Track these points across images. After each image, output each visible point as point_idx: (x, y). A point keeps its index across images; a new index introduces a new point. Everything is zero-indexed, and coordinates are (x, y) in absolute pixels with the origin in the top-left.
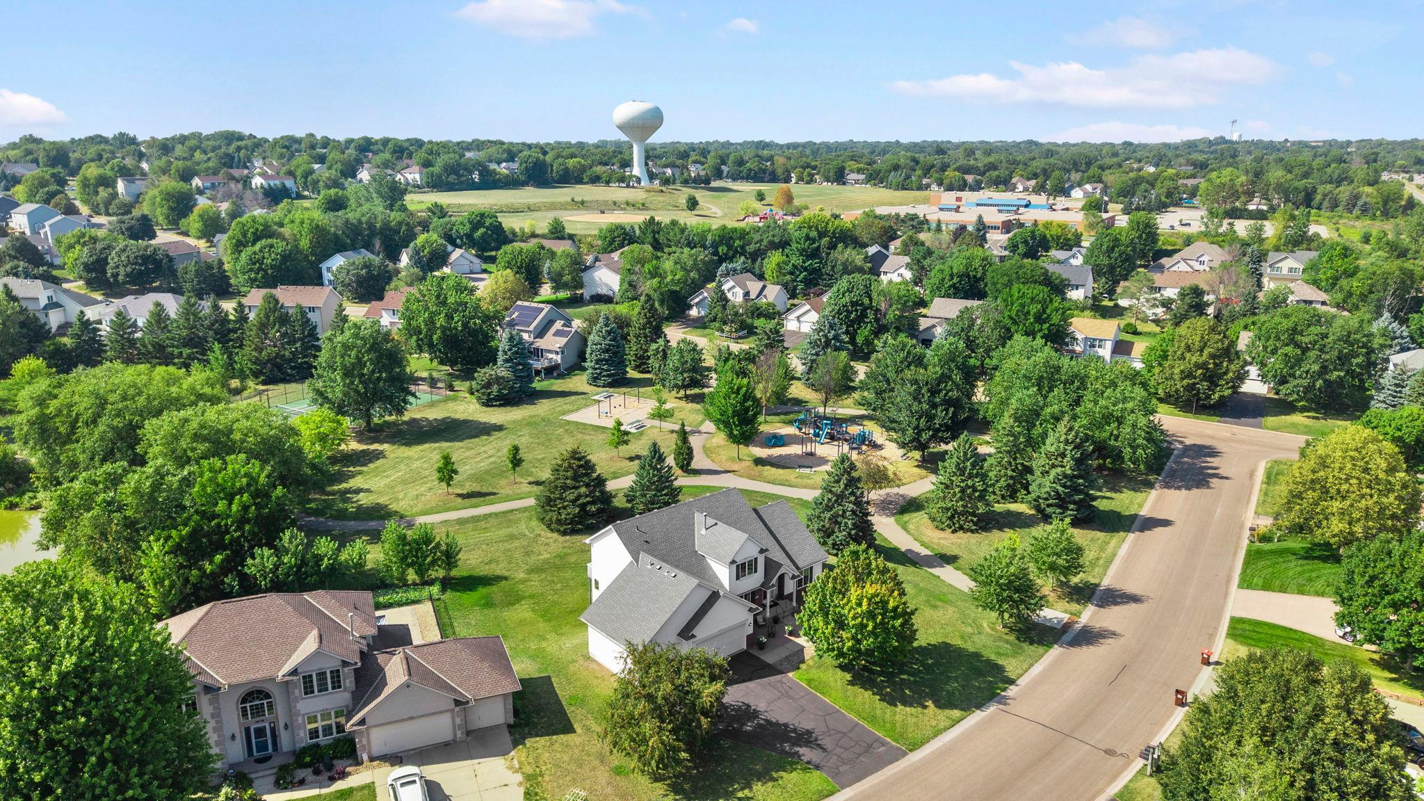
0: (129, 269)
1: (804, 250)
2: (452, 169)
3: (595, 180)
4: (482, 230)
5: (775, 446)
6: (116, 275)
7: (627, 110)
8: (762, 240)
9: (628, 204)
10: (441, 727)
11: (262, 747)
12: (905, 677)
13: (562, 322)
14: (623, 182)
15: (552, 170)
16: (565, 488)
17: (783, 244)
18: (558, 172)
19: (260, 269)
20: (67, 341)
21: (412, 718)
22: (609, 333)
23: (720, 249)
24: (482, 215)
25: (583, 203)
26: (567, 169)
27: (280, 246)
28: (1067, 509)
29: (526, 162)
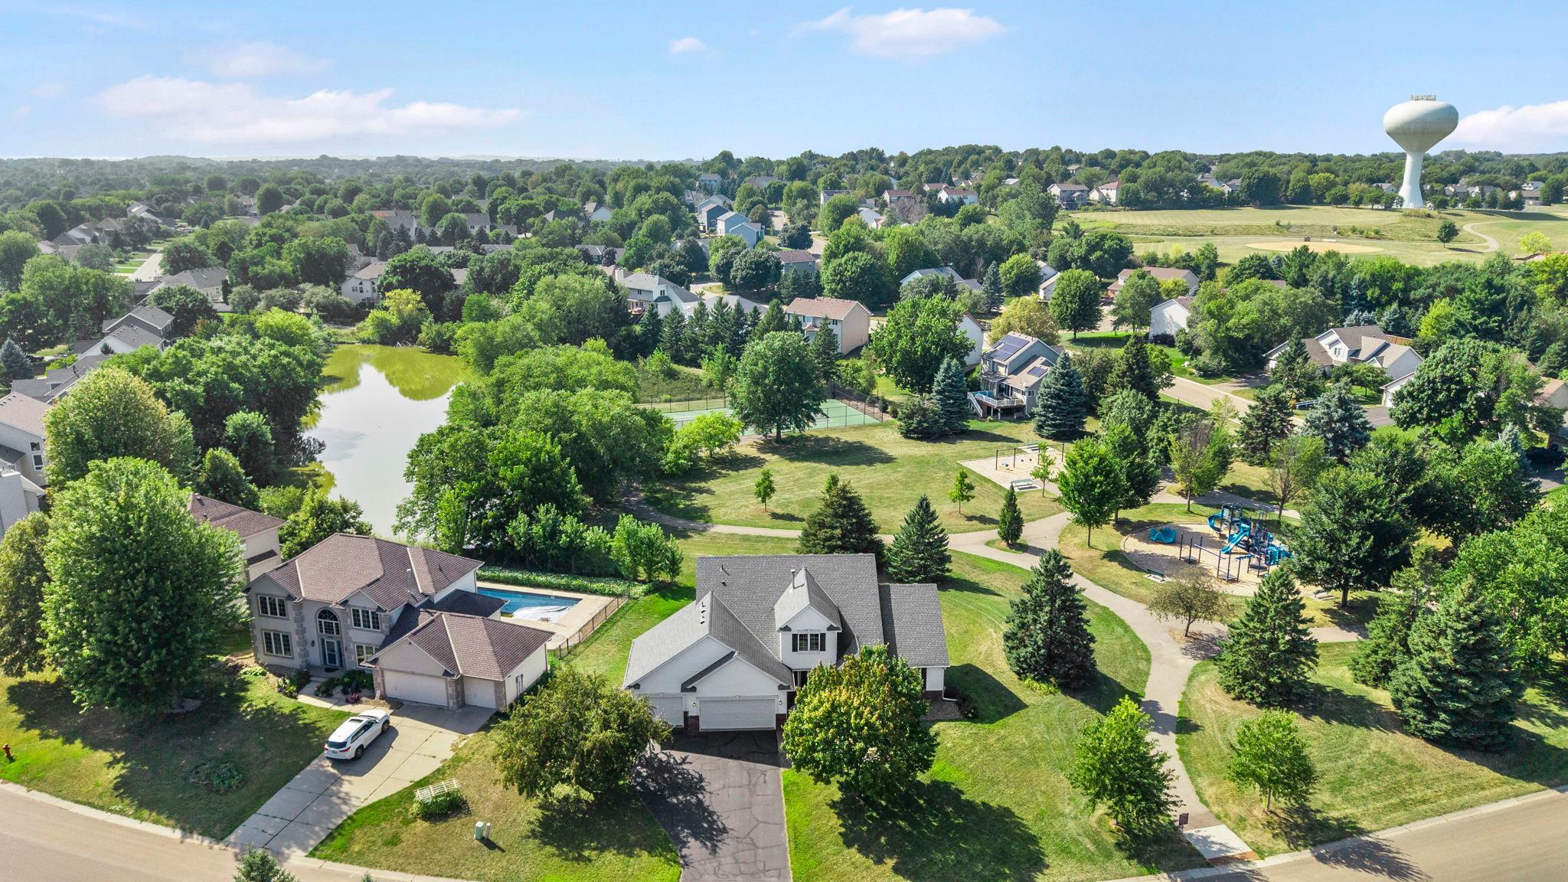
0: (744, 273)
1: (1478, 301)
2: (1156, 186)
3: (1341, 200)
4: (1098, 253)
5: (1158, 541)
6: (735, 278)
7: (1404, 111)
8: (1438, 284)
9: (1354, 230)
10: (437, 691)
11: (332, 658)
12: (902, 823)
13: (1044, 359)
14: (1378, 202)
15: (1287, 188)
16: (822, 525)
17: (1452, 292)
18: (1294, 190)
19: (840, 280)
20: (638, 328)
21: (414, 673)
22: (1063, 376)
23: (1369, 293)
24: (1103, 237)
25: (1288, 227)
26: (1308, 186)
27: (863, 258)
28: (1437, 718)
29: (1249, 178)
